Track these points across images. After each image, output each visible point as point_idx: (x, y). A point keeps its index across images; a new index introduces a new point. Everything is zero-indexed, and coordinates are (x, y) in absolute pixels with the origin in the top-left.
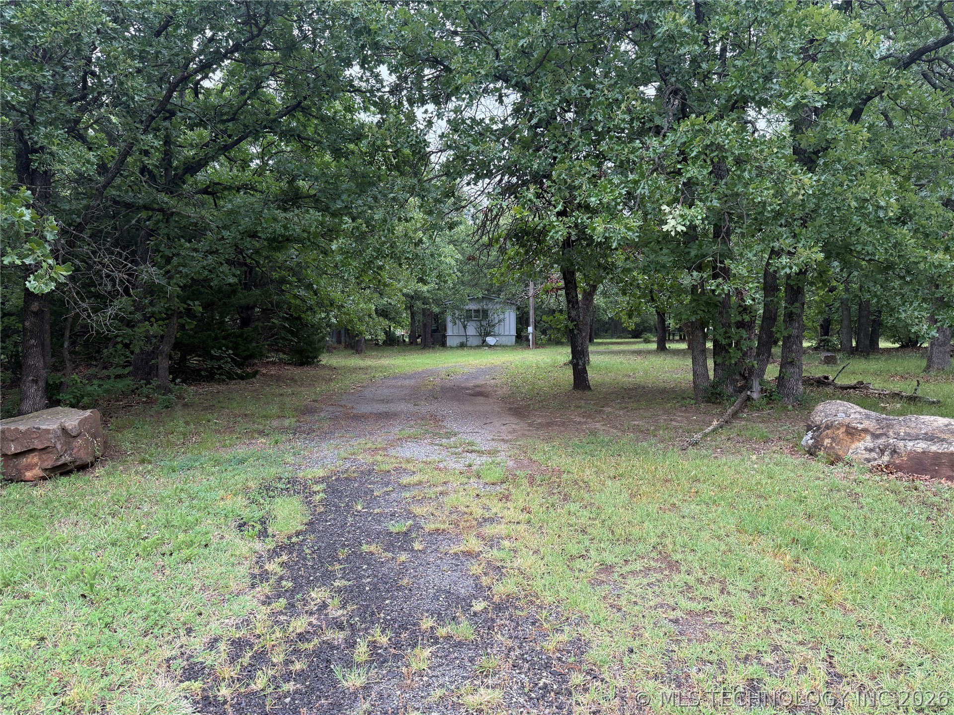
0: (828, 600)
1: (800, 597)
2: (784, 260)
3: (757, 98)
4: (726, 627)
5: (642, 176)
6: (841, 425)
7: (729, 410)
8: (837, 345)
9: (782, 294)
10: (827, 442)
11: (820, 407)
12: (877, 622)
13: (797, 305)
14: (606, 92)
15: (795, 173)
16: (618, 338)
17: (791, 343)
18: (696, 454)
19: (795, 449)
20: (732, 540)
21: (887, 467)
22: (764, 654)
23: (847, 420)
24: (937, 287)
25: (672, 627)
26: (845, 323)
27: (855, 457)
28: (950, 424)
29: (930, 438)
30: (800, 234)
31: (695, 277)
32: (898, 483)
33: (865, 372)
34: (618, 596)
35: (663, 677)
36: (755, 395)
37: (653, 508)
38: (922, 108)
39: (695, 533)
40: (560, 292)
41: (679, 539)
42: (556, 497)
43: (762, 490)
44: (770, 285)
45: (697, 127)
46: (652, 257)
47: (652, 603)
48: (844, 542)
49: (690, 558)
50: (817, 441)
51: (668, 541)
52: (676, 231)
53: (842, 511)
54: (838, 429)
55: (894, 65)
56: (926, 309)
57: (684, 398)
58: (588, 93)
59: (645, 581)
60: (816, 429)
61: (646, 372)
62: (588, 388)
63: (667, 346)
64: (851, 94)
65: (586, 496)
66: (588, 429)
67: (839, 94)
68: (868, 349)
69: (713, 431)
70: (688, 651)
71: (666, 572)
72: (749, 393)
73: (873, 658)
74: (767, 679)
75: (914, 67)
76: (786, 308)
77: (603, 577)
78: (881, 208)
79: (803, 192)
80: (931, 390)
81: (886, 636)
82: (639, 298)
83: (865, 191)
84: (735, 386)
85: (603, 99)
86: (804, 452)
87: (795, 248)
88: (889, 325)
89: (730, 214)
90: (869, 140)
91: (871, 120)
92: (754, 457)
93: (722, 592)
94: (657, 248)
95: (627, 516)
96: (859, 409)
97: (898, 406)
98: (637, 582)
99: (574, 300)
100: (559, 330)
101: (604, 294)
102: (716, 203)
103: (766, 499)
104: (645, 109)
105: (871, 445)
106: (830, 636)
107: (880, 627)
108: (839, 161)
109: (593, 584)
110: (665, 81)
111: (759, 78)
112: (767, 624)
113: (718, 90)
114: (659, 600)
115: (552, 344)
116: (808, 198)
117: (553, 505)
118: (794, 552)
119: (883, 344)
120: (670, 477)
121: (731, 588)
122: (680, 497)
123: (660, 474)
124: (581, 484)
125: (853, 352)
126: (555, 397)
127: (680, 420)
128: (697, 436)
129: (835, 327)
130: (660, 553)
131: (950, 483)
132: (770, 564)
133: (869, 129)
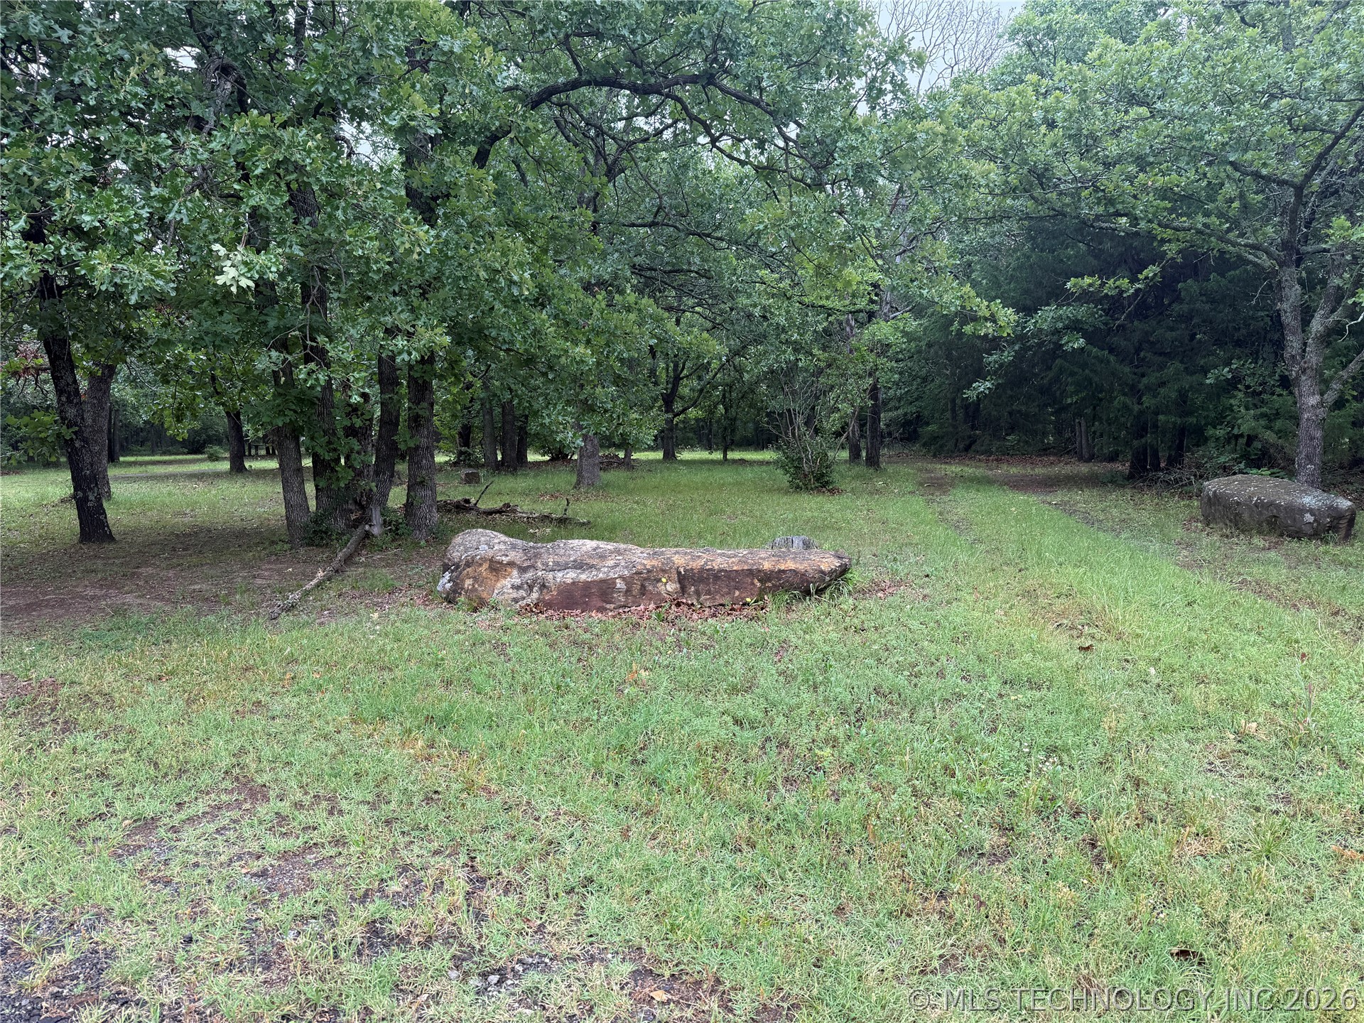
0: (469, 787)
1: (436, 792)
2: (401, 342)
3: (349, 105)
4: (340, 861)
5: (176, 191)
6: (483, 559)
7: (341, 554)
8: (480, 459)
9: (404, 390)
10: (468, 583)
11: (458, 539)
12: (525, 799)
13: (425, 405)
14: (99, 41)
15: (406, 222)
16: (164, 453)
17: (417, 456)
18: (292, 622)
19: (430, 597)
20: (344, 736)
21: (536, 605)
22: (389, 882)
23: (491, 553)
24: (582, 386)
25: (258, 884)
26: (488, 430)
27: (501, 598)
28: (598, 547)
29: (580, 565)
30: (419, 307)
31: (274, 359)
32: (548, 622)
33: (512, 492)
34: (166, 863)
35: (241, 963)
36: (376, 531)
37: (223, 716)
38: (554, 166)
39: (291, 737)
40: (43, 376)
41: (267, 753)
42: (47, 729)
43: (386, 659)
44: (387, 374)
45: (261, 131)
46: (207, 325)
47: (223, 858)
48: (489, 707)
49: (283, 776)
50: (456, 584)
51: (249, 759)
52: (238, 287)
53: (486, 669)
54: (481, 565)
55: (521, 100)
56: (571, 413)
57: (273, 543)
58: (64, 35)
59: (212, 828)
60: (453, 567)
61: (213, 507)
62: (110, 538)
63: (247, 465)
64: (473, 127)
65: (108, 717)
66: (110, 606)
67: (460, 125)
68: (516, 463)
69: (318, 586)
70: (279, 913)
71: (247, 806)
72: (367, 527)
73: (521, 845)
74: (394, 914)
75: (545, 109)
76: (410, 408)
77: (139, 839)
78: (514, 283)
79: (418, 250)
80: (582, 509)
81: (535, 813)
82: (192, 389)
83: (492, 257)
84: (347, 519)
85: (94, 52)
86: (440, 600)
87: (413, 326)
88: (533, 432)
89: (322, 270)
90: (497, 193)
91: (501, 167)
92: (376, 615)
93: (331, 813)
94: (215, 311)
95: (178, 734)
96: (503, 538)
97: (548, 530)
98: (199, 832)
99: (71, 389)
100: (43, 441)
101: (132, 381)
102: (297, 250)
103: (391, 670)
104: (172, 85)
105: (518, 581)
106: (472, 832)
107: (528, 803)
108: (463, 214)
109: (120, 856)
110: (207, 48)
111: (350, 76)
112: (393, 840)
113: (293, 81)
114: (236, 849)
115: (34, 468)
116: (425, 259)
117: (42, 744)
118: (428, 735)
119: (532, 457)
120: (251, 662)
121: (344, 805)
122: (268, 690)
123: (237, 659)
124: (97, 699)
125: (499, 468)
126: (43, 558)
127: (267, 576)
128: (294, 597)
129: (477, 435)
130: (237, 779)
131: (600, 615)
132: (397, 757)
133: (496, 179)
